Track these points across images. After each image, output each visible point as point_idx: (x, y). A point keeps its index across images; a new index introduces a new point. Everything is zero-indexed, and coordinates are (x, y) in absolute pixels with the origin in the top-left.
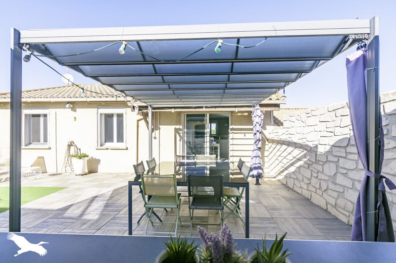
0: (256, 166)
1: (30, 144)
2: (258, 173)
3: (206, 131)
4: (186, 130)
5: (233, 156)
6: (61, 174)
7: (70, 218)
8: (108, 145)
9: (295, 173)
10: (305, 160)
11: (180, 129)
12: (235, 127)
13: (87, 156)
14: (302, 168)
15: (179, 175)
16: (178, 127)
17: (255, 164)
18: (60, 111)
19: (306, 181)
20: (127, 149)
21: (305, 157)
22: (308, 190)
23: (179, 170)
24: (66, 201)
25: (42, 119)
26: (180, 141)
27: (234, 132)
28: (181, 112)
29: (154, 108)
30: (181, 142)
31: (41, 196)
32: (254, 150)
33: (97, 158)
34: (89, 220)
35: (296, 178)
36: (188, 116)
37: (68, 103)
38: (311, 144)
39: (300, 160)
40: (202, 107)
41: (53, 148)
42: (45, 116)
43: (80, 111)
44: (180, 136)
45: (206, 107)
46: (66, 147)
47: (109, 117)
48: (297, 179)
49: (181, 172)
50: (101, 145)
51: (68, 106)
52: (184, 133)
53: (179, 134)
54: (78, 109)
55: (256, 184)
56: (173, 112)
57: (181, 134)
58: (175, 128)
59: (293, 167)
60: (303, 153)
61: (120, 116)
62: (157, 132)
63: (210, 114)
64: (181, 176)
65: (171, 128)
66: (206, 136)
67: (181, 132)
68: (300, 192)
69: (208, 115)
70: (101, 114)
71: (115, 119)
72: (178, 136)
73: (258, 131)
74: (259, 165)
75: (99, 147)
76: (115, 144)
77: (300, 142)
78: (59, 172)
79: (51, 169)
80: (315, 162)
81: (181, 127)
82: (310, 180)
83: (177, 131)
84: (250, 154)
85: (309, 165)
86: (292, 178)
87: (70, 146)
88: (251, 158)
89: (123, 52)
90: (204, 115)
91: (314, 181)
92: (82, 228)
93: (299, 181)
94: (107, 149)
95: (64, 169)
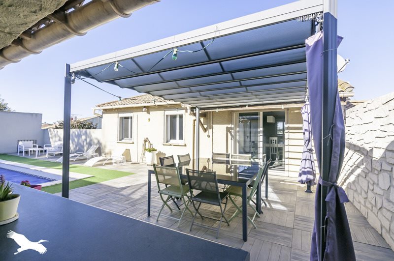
0: (306, 170)
1: (123, 139)
2: (307, 179)
3: (259, 130)
4: (238, 129)
5: (289, 158)
6: (139, 163)
7: (122, 195)
8: (172, 141)
9: (355, 183)
10: (362, 167)
11: (231, 128)
12: (291, 126)
13: (156, 150)
14: (360, 178)
15: (231, 172)
16: (229, 126)
17: (305, 168)
18: (140, 114)
19: (364, 195)
20: (185, 145)
21: (363, 164)
22: (365, 206)
23: (231, 168)
24: (128, 183)
25: (130, 120)
26: (232, 139)
27: (290, 131)
28: (232, 111)
29: (201, 109)
30: (233, 141)
31: (117, 177)
32: (304, 152)
33: (164, 153)
34: (132, 199)
35: (355, 189)
36: (241, 115)
37: (145, 107)
38: (367, 147)
39: (359, 168)
40: (245, 106)
41: (135, 143)
42: (131, 118)
43: (153, 113)
44: (231, 135)
45: (249, 106)
46: (142, 142)
47: (173, 117)
48: (356, 191)
49: (233, 170)
50: (167, 142)
51: (144, 109)
52: (236, 132)
53: (230, 133)
54: (151, 112)
55: (306, 192)
56: (217, 111)
57: (233, 133)
58: (227, 127)
59: (352, 175)
60: (361, 158)
61: (181, 117)
62: (211, 130)
63: (263, 112)
64: (233, 174)
65: (223, 127)
66: (259, 135)
67: (233, 131)
68: (359, 209)
69: (261, 113)
70: (167, 116)
71: (178, 119)
72: (229, 134)
73: (306, 130)
74: (308, 169)
75: (165, 143)
76: (177, 141)
77: (359, 144)
78: (139, 162)
79: (134, 160)
80: (370, 170)
81: (233, 126)
82: (366, 193)
83: (228, 130)
84: (300, 156)
85: (366, 174)
86: (352, 189)
87: (145, 141)
88: (300, 161)
89: (117, 70)
90: (257, 114)
91: (370, 194)
92: (125, 203)
93: (358, 194)
94: (170, 145)
95: (141, 160)
